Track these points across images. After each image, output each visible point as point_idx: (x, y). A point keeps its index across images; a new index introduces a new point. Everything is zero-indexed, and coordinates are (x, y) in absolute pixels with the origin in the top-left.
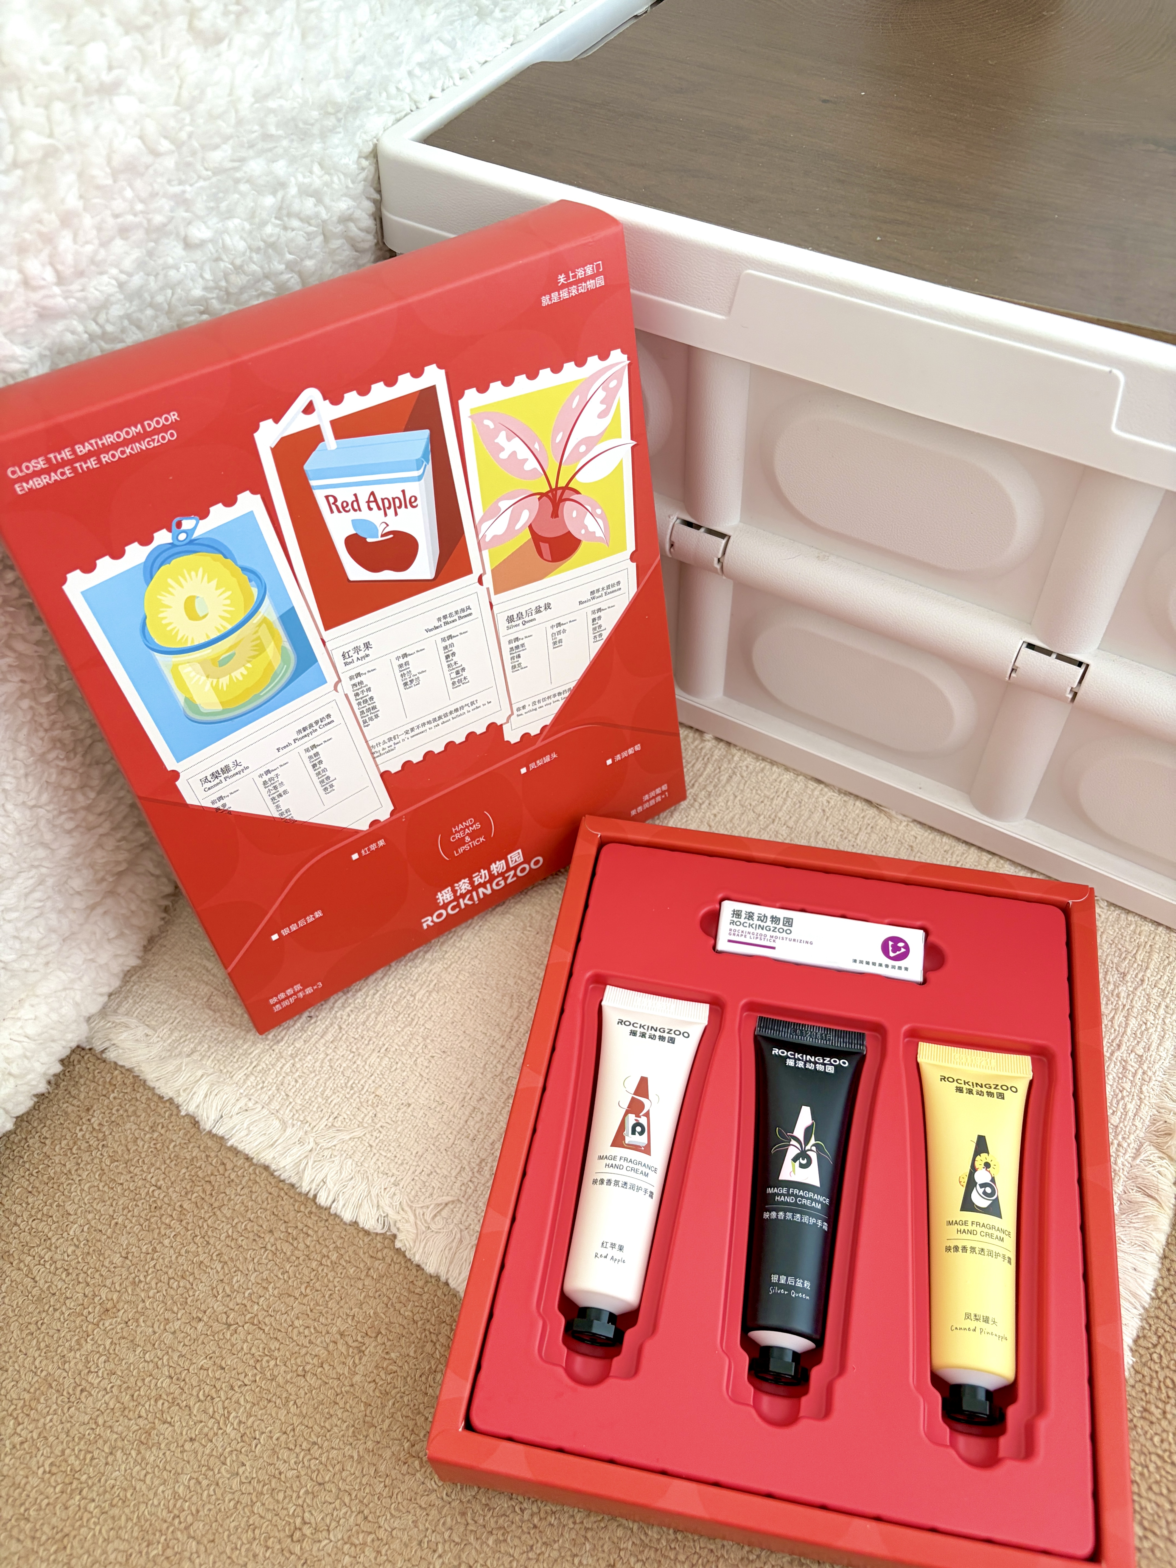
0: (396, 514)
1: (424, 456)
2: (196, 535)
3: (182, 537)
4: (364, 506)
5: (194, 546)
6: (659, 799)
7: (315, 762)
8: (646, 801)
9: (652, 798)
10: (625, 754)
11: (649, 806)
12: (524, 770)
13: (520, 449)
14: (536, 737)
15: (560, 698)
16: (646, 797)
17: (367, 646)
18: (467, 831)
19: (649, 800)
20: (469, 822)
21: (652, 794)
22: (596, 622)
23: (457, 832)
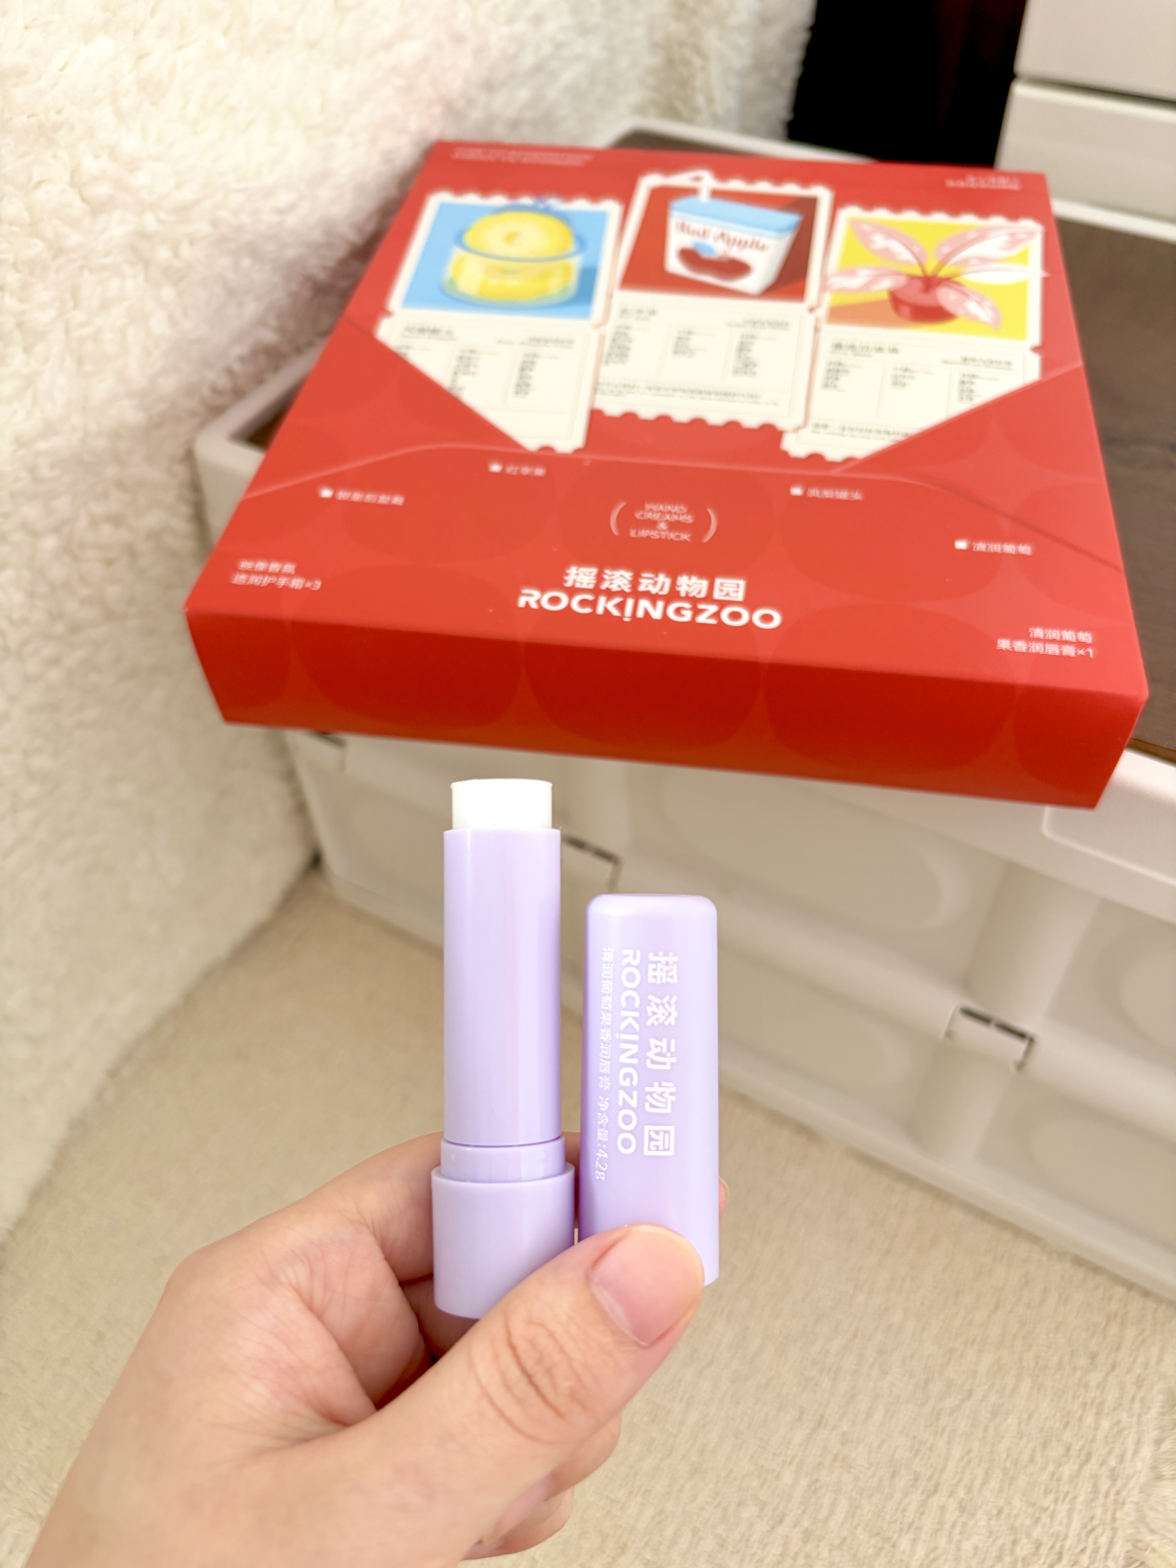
0: (739, 248)
1: (790, 228)
2: (554, 207)
3: (542, 205)
4: (712, 236)
5: (546, 211)
6: (1069, 651)
7: (526, 366)
8: (1038, 640)
9: (1053, 641)
10: (996, 547)
11: (1044, 651)
12: (797, 491)
13: (895, 246)
14: (833, 465)
15: (886, 437)
16: (1038, 632)
17: (653, 313)
18: (668, 517)
19: (1045, 641)
20: (676, 509)
21: (1054, 634)
22: (965, 386)
23: (652, 511)
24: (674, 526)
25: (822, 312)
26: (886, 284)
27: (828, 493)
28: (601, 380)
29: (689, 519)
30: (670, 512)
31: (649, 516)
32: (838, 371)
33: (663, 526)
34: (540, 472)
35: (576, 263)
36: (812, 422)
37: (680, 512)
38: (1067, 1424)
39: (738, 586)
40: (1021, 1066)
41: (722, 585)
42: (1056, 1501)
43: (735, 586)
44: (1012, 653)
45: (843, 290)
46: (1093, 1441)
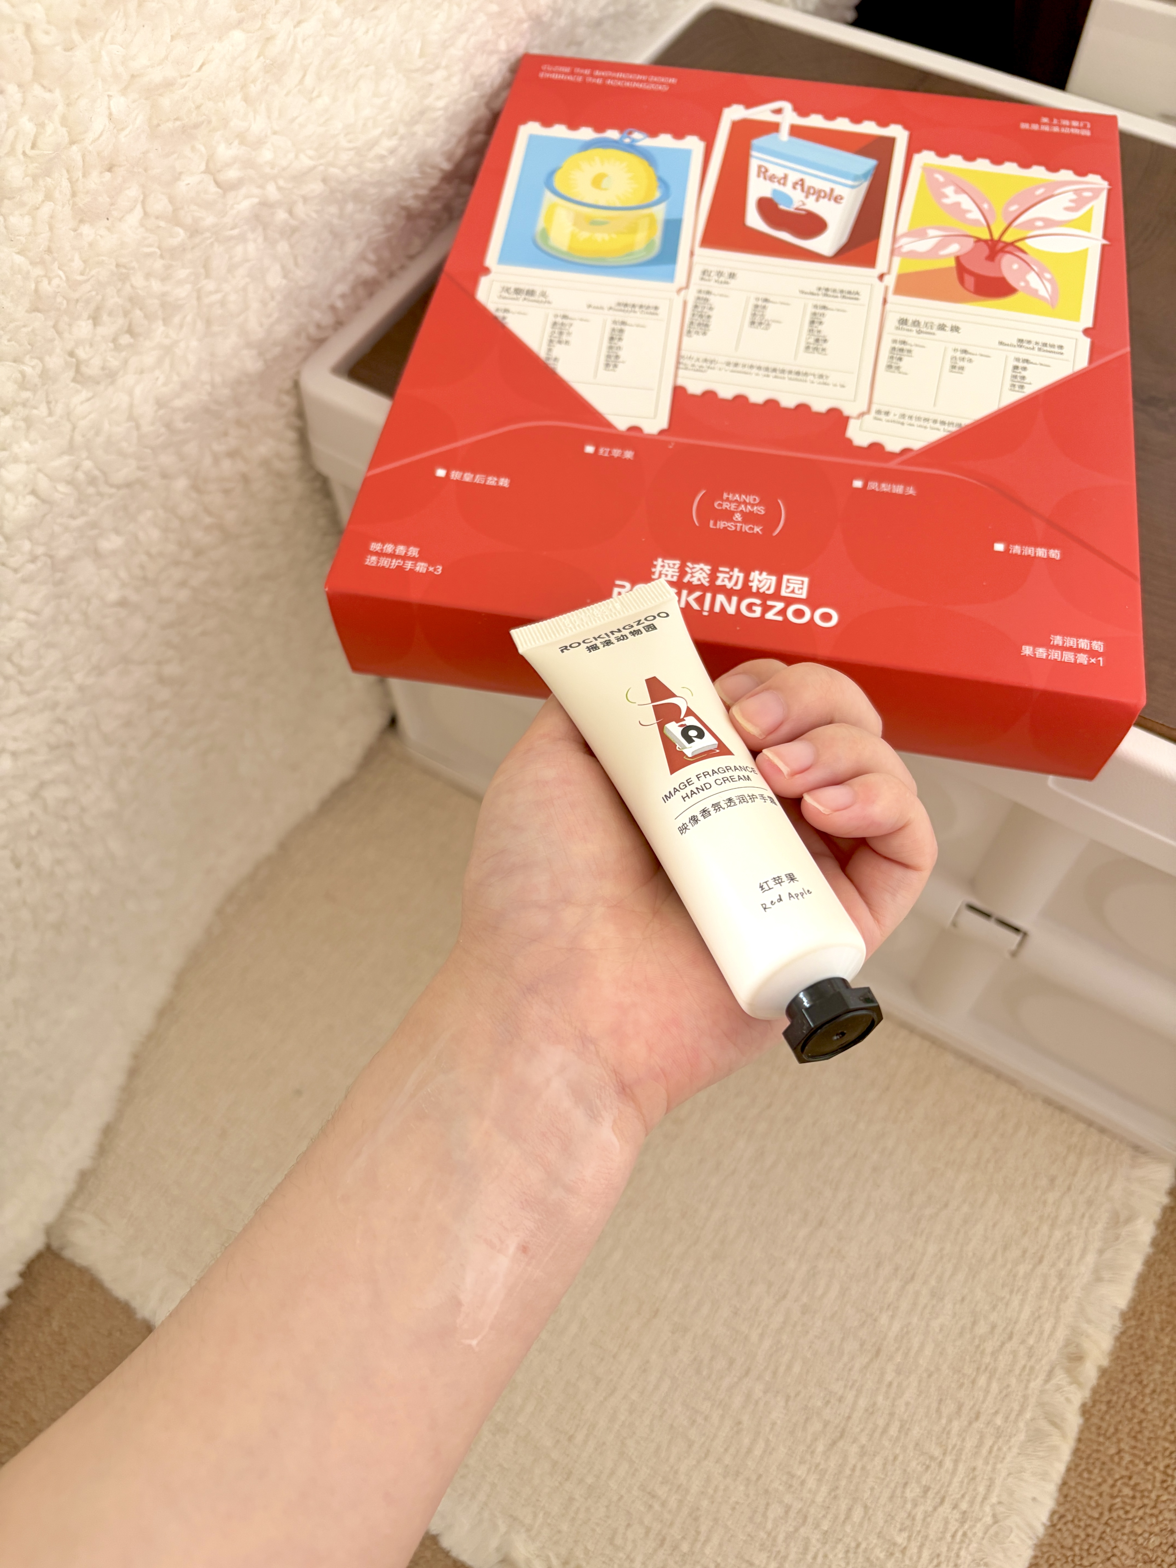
0: (817, 200)
1: (865, 176)
2: (639, 144)
3: (627, 140)
4: (790, 183)
5: (631, 148)
6: (1083, 659)
7: (616, 336)
8: (1057, 647)
9: (1070, 649)
10: (1029, 551)
11: (1062, 659)
12: (858, 484)
13: (966, 202)
14: (892, 455)
15: (942, 427)
16: (1058, 640)
17: (732, 276)
18: (742, 507)
19: (1064, 649)
20: (750, 499)
21: (1071, 642)
22: (1018, 370)
23: (730, 501)
24: (748, 518)
25: (890, 281)
26: (954, 248)
27: (885, 487)
28: (683, 353)
29: (760, 510)
30: (745, 503)
31: (726, 505)
32: (902, 350)
33: (738, 517)
34: (629, 454)
35: (660, 212)
36: (874, 408)
37: (752, 503)
38: (1025, 1233)
39: (803, 582)
40: (1014, 954)
41: (788, 580)
42: (1011, 1292)
43: (800, 582)
44: (1033, 659)
45: (912, 254)
46: (1047, 1246)
